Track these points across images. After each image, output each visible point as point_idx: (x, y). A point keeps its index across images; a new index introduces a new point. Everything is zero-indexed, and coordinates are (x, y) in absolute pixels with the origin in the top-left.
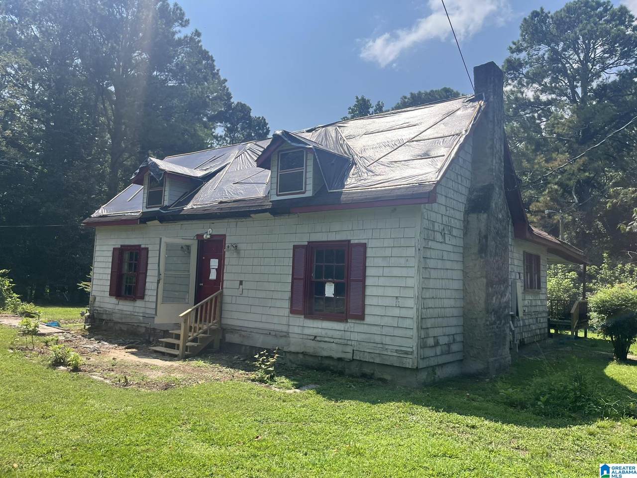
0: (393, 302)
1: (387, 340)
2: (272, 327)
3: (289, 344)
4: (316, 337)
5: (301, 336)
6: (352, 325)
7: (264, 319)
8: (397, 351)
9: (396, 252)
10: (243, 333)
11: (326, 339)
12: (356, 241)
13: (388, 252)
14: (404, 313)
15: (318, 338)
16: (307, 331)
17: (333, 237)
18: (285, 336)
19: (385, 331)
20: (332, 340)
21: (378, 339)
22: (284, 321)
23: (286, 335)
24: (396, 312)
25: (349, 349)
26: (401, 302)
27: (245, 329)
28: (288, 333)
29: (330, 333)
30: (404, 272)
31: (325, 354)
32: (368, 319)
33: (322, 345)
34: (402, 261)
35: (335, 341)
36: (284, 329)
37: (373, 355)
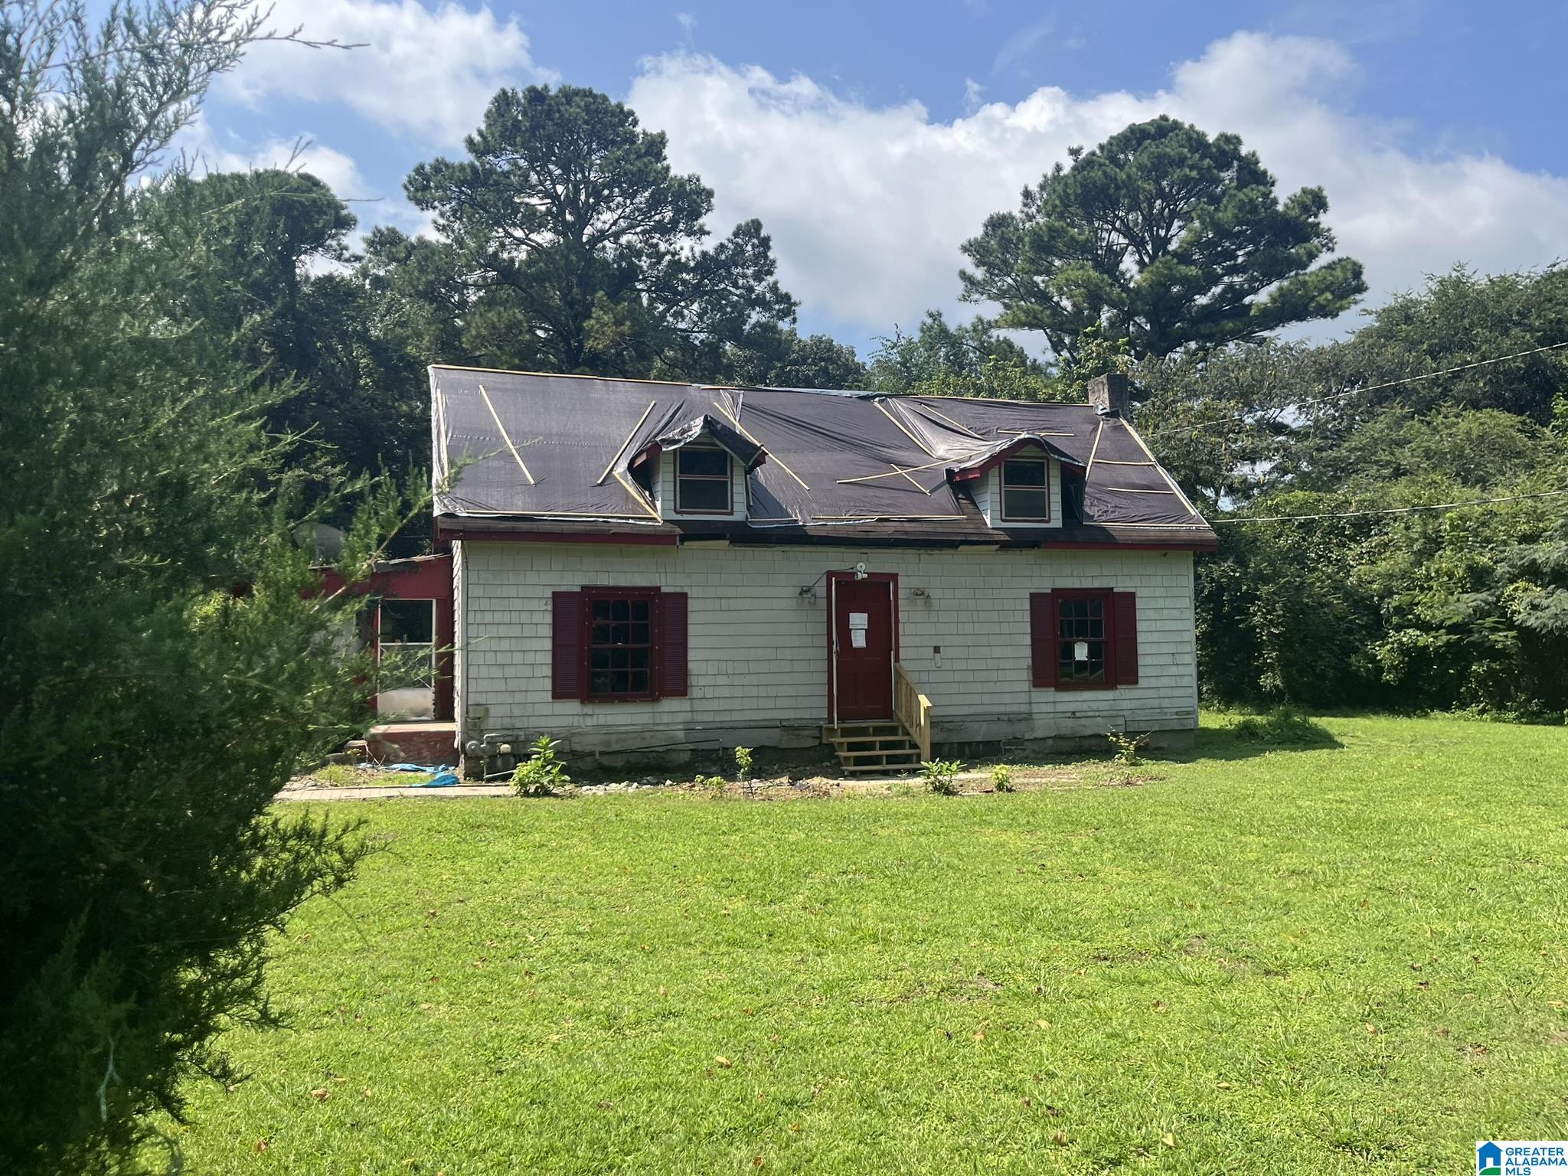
0: (1169, 660)
1: (1165, 703)
2: (1002, 709)
3: (1033, 729)
4: (1074, 713)
5: (1052, 716)
6: (1123, 691)
7: (986, 699)
8: (1177, 713)
9: (1169, 603)
10: (947, 725)
11: (1090, 714)
12: (1121, 590)
13: (1160, 603)
14: (1182, 670)
15: (1078, 715)
16: (1060, 708)
17: (1087, 583)
18: (1026, 719)
19: (1163, 693)
20: (1097, 714)
21: (1155, 703)
22: (1024, 698)
23: (1028, 717)
24: (1174, 670)
25: (1121, 721)
26: (1179, 659)
27: (950, 719)
28: (1030, 714)
29: (1095, 706)
30: (1179, 625)
31: (1088, 732)
32: (1142, 682)
33: (1083, 722)
34: (1177, 613)
35: (1103, 714)
36: (1024, 708)
37: (1150, 723)
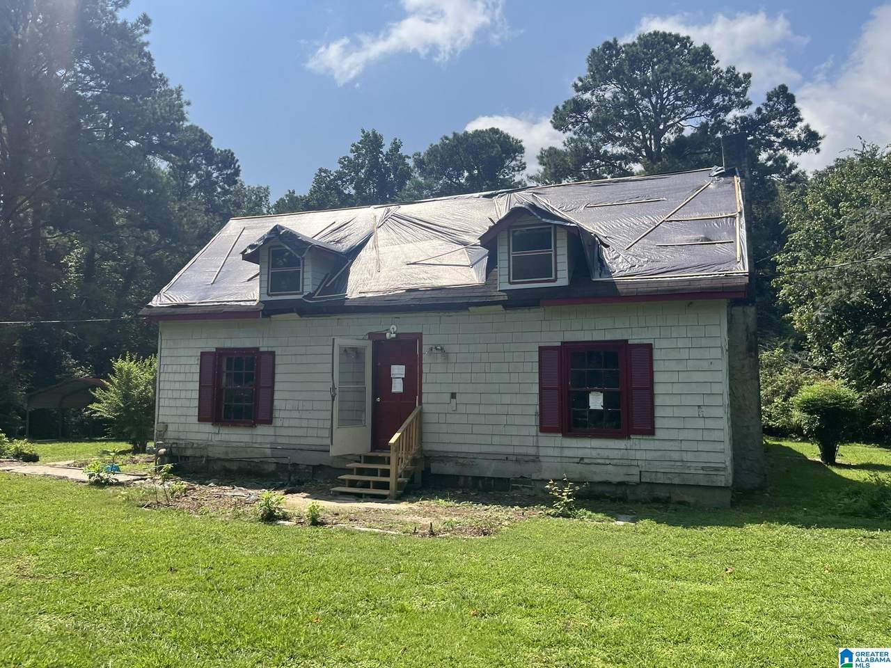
0: (695, 412)
1: (688, 457)
2: (510, 450)
3: (540, 471)
4: (582, 459)
5: (559, 459)
6: (637, 442)
7: (496, 440)
8: (703, 468)
9: (695, 353)
10: (461, 461)
11: (599, 461)
12: (636, 342)
13: (684, 354)
14: (710, 424)
15: (586, 461)
16: (567, 453)
17: (598, 336)
18: (533, 461)
19: (685, 446)
20: (608, 462)
21: (676, 456)
22: (530, 441)
23: (536, 459)
24: (700, 423)
25: (636, 471)
26: (706, 412)
27: (463, 455)
28: (538, 457)
29: (605, 453)
30: (708, 377)
31: (597, 478)
32: (659, 434)
33: (593, 468)
34: (705, 365)
35: (612, 462)
36: (532, 451)
37: (669, 476)
